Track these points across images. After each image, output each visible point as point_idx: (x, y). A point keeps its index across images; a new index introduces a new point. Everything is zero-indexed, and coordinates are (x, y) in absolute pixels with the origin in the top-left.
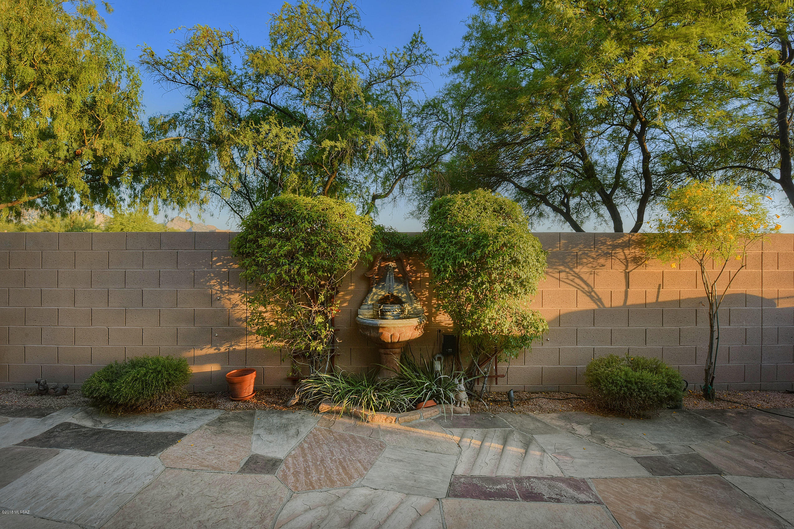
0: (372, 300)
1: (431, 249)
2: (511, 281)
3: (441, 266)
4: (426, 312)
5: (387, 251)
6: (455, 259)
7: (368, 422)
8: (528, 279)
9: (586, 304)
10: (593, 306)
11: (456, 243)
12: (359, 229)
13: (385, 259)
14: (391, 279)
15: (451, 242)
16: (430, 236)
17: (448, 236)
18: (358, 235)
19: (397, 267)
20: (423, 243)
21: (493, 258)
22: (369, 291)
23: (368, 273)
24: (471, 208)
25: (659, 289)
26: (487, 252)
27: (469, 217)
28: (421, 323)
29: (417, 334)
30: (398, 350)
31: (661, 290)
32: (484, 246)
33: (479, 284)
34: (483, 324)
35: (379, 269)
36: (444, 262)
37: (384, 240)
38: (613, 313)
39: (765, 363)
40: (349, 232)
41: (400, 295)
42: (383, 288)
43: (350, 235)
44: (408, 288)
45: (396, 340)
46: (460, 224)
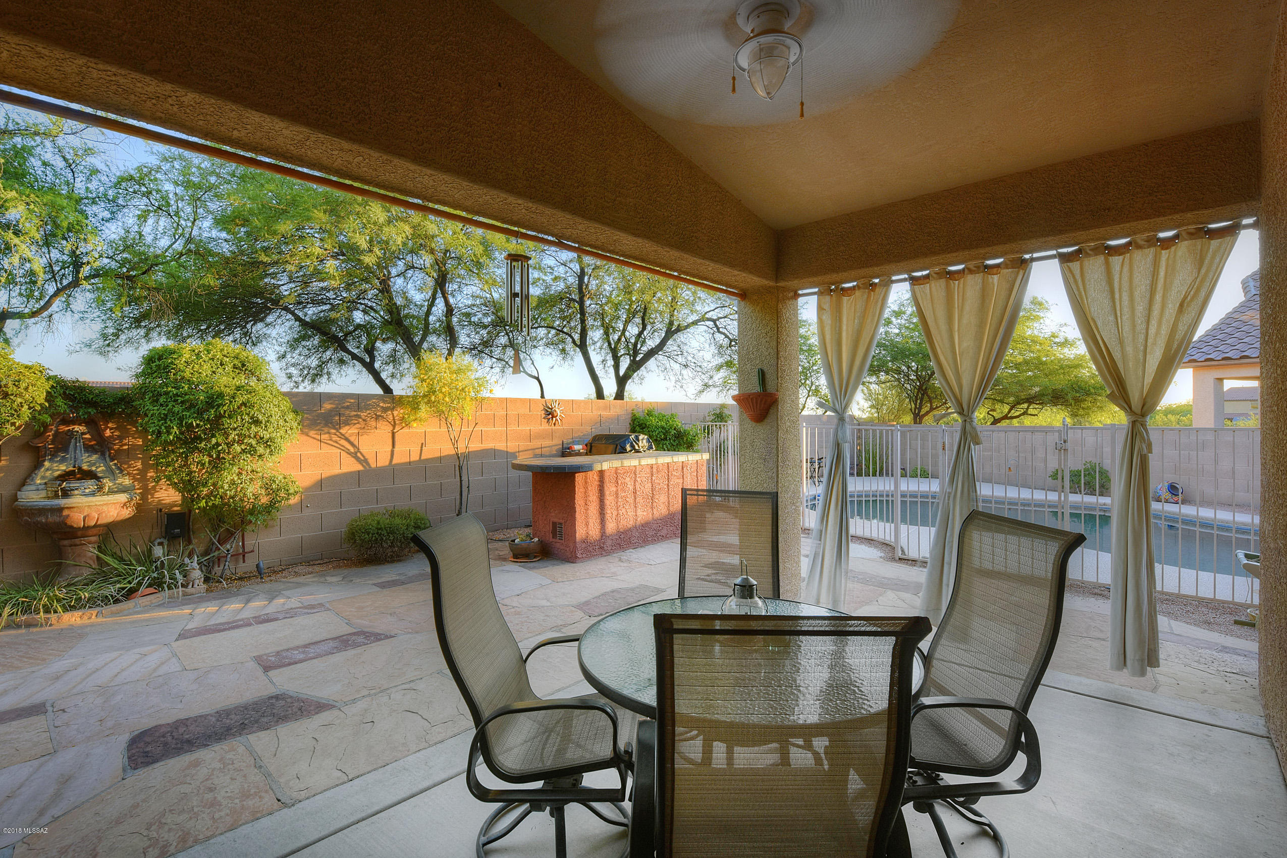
0: (43, 478)
1: (146, 408)
2: (254, 442)
3: (163, 428)
4: (138, 489)
5: (71, 411)
6: (181, 419)
7: (51, 625)
8: (271, 439)
9: (351, 466)
10: (359, 467)
11: (182, 402)
12: (27, 380)
13: (66, 421)
14: (78, 448)
15: (176, 401)
16: (145, 393)
17: (171, 394)
18: (26, 389)
19: (89, 432)
20: (134, 401)
21: (230, 417)
22: (38, 465)
23: (36, 441)
24: (203, 363)
25: (422, 447)
26: (222, 412)
27: (200, 373)
28: (132, 499)
29: (127, 513)
30: (93, 539)
31: (424, 448)
32: (219, 406)
33: (213, 446)
34: (221, 490)
35: (55, 435)
36: (166, 423)
37: (66, 396)
38: (379, 473)
39: (511, 506)
40: (10, 385)
41: (94, 469)
42: (63, 460)
43: (11, 389)
44: (108, 459)
45: (93, 523)
46: (189, 381)
